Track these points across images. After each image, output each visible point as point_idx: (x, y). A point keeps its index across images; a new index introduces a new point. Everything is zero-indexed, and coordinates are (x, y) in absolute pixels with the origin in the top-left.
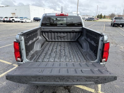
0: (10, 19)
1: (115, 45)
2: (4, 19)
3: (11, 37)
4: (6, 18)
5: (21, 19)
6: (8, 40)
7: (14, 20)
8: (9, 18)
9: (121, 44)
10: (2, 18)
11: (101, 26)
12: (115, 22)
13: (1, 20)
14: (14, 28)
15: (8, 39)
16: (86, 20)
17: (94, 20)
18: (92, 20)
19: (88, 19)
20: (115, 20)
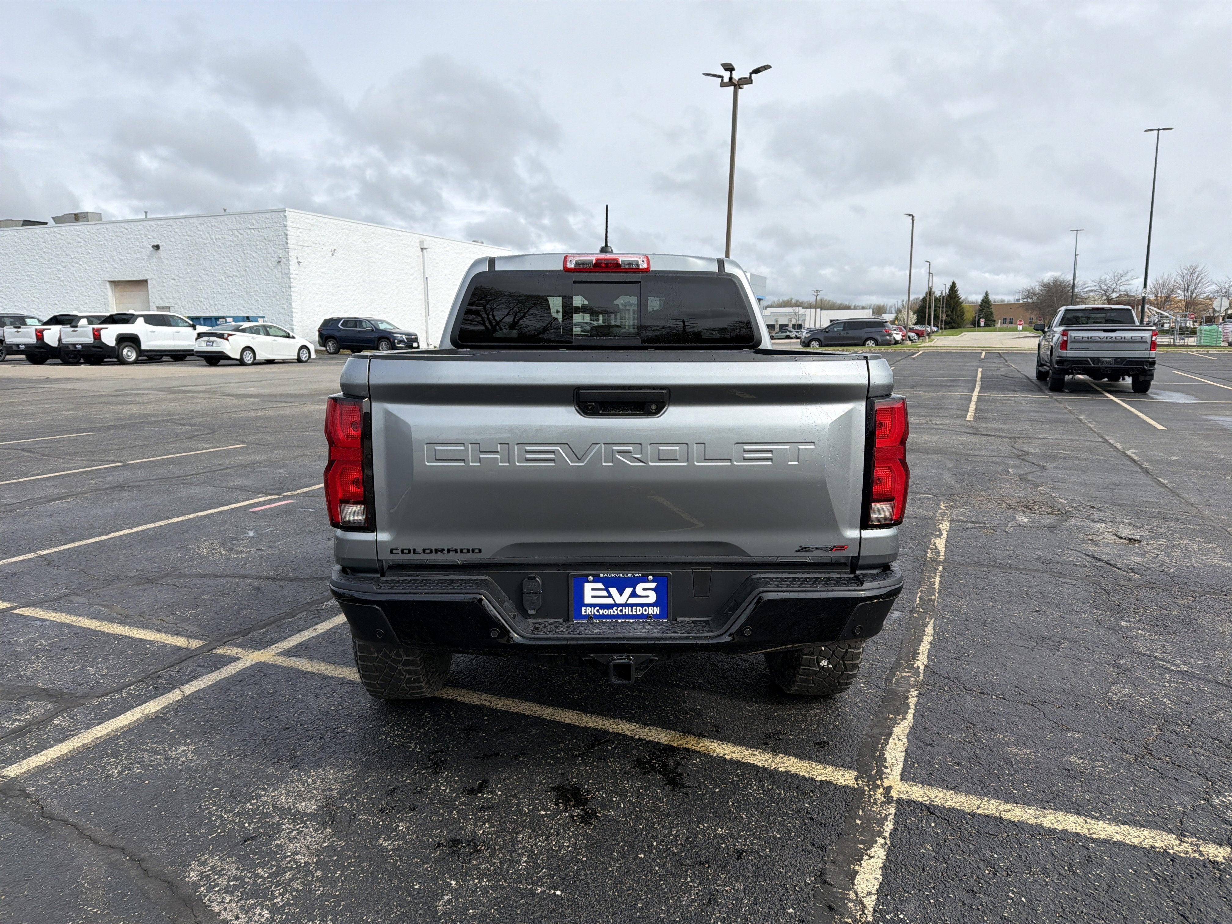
0: (97, 335)
1: (1049, 520)
2: (40, 335)
3: (140, 474)
4: (56, 320)
5: (201, 329)
6: (126, 494)
7: (133, 340)
8: (91, 320)
9: (1097, 515)
10: (19, 321)
11: (952, 385)
12: (1064, 345)
13: (9, 340)
14: (150, 408)
15: (121, 487)
16: (813, 343)
17: (888, 337)
18: (871, 343)
19: (835, 335)
20: (1065, 333)
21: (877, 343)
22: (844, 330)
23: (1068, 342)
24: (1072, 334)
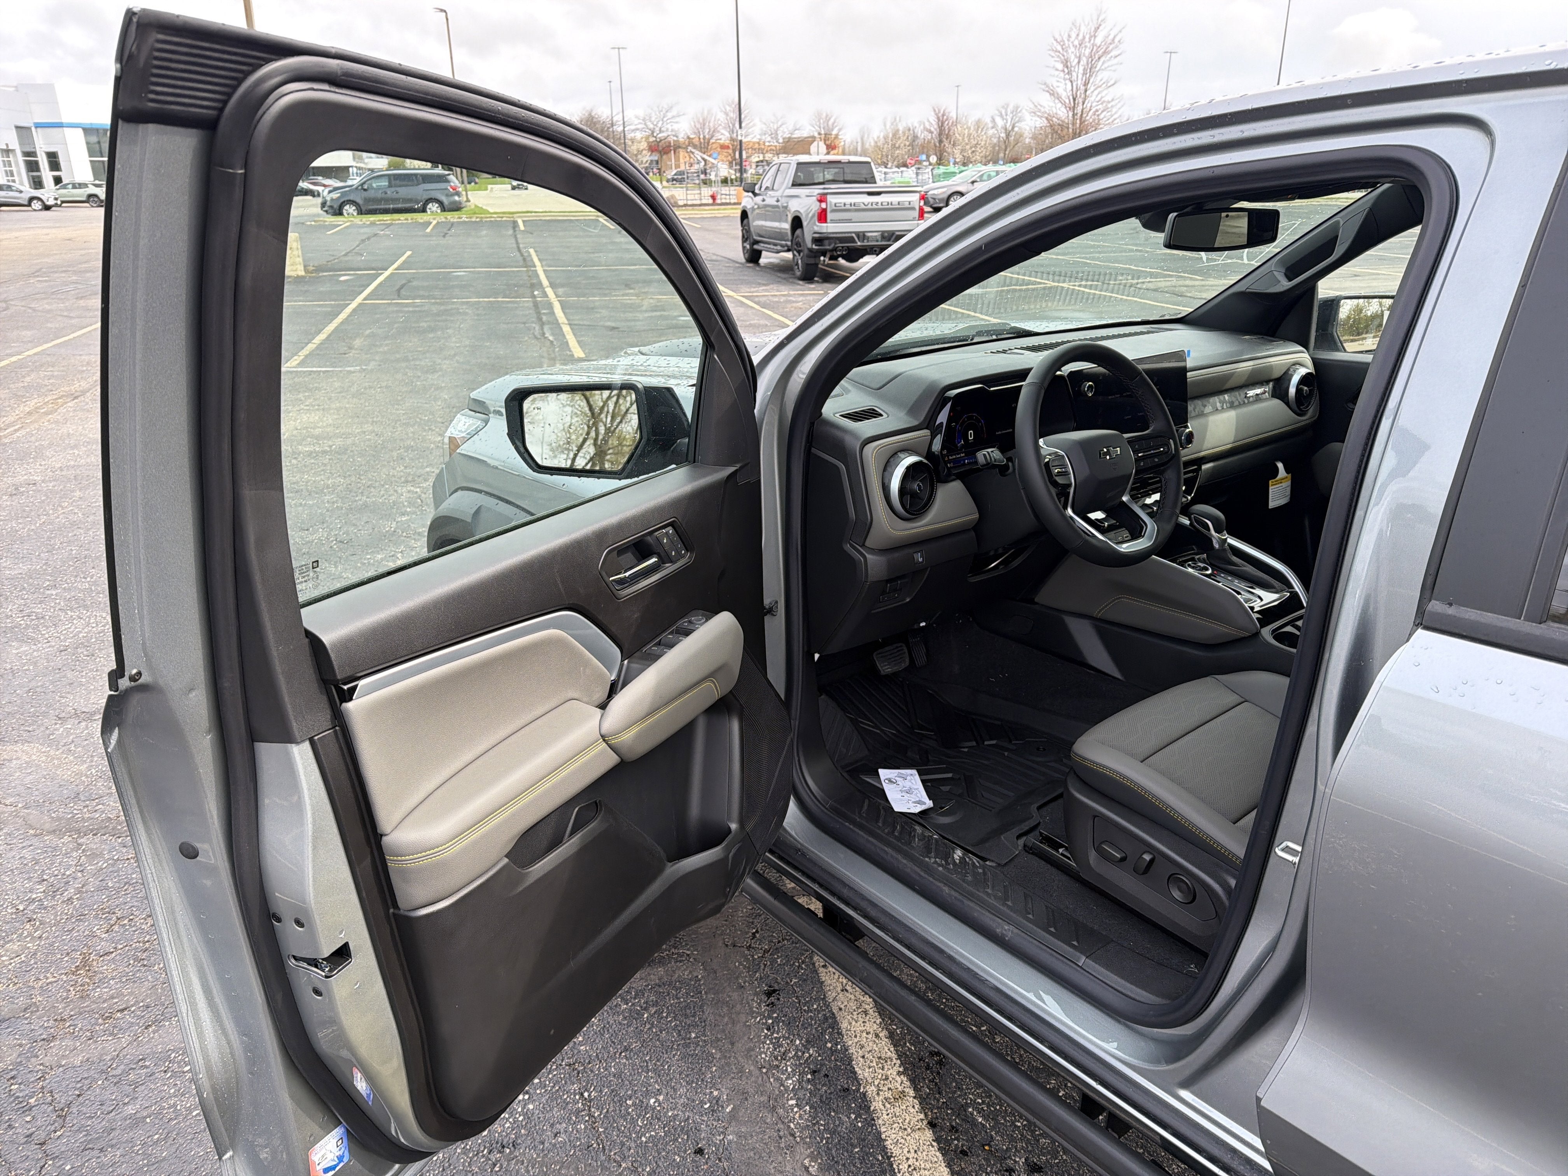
12: (822, 216)
16: (347, 207)
17: (457, 198)
18: (433, 207)
19: (379, 195)
20: (822, 199)
21: (444, 209)
22: (390, 186)
23: (828, 210)
24: (832, 199)
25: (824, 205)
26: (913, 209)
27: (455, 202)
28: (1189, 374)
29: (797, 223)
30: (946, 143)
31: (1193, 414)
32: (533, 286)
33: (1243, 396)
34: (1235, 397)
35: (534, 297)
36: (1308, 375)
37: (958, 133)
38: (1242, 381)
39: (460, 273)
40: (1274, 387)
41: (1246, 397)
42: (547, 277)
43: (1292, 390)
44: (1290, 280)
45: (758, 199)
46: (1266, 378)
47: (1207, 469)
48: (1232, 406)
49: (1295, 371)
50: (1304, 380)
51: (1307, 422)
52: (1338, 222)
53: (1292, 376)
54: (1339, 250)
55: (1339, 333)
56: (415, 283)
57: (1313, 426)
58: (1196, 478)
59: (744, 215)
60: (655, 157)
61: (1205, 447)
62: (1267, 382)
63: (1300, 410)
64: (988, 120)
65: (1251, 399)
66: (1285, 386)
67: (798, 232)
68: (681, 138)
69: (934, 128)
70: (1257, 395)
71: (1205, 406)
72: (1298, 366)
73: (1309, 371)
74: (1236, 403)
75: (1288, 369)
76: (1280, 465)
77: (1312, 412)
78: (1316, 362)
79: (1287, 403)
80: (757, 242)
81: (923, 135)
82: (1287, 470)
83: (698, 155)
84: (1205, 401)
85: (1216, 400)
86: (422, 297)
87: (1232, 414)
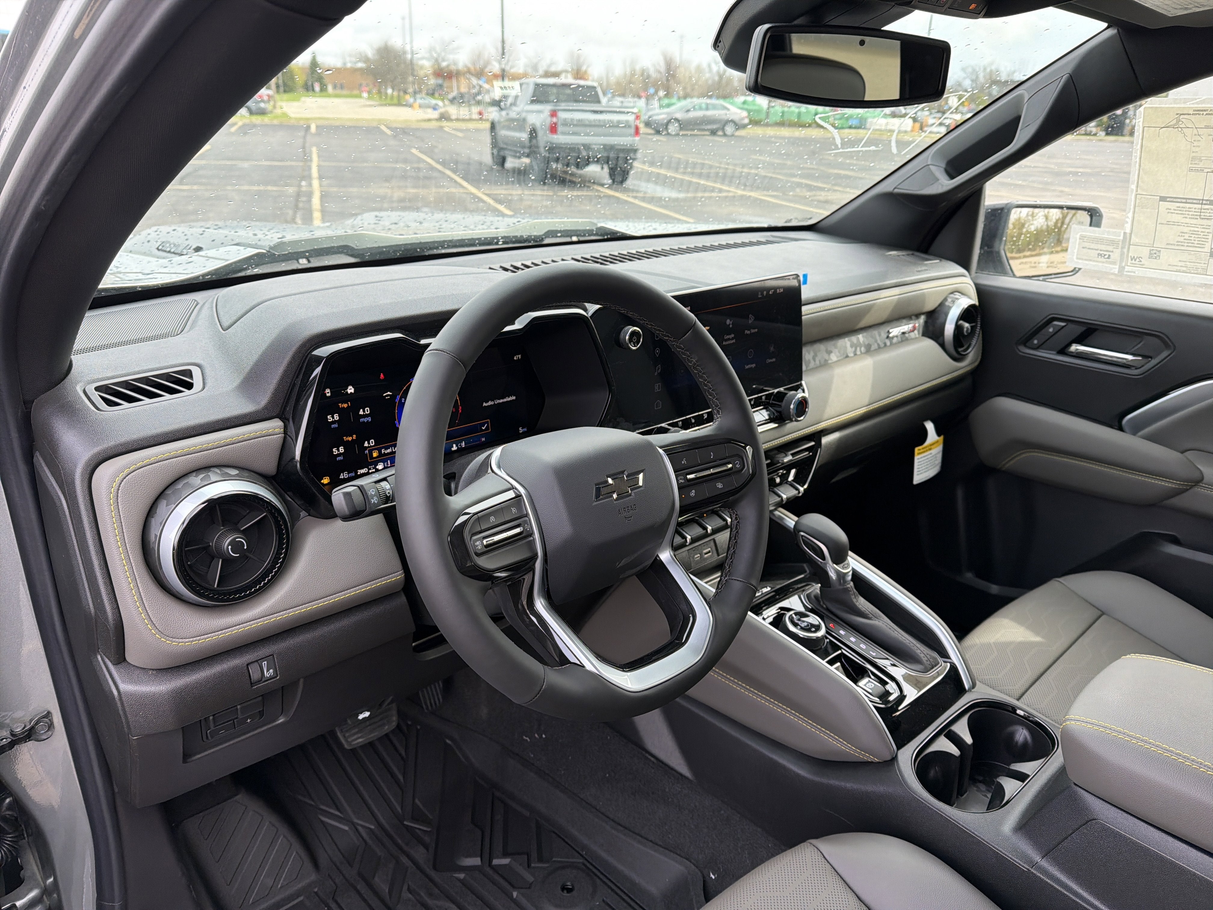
20: (554, 114)
23: (559, 123)
24: (562, 115)
25: (555, 120)
26: (630, 127)
27: (260, 108)
28: (804, 309)
29: (533, 134)
30: (671, 82)
31: (812, 365)
32: (303, 178)
33: (884, 335)
34: (872, 337)
35: (300, 186)
36: (972, 306)
37: (681, 73)
38: (884, 316)
39: (246, 165)
40: (926, 323)
41: (888, 337)
42: (319, 171)
43: (949, 329)
44: (952, 177)
45: (504, 113)
46: (917, 312)
47: (830, 444)
48: (868, 350)
49: (953, 302)
50: (968, 314)
51: (969, 368)
52: (1020, 97)
53: (950, 308)
54: (1022, 137)
55: (1005, 249)
56: (201, 172)
57: (974, 374)
58: (811, 460)
59: (493, 127)
60: (440, 81)
61: (826, 416)
62: (917, 316)
63: (958, 352)
64: (705, 65)
65: (895, 340)
66: (940, 320)
67: (534, 141)
68: (461, 66)
69: (663, 68)
70: (904, 333)
71: (829, 352)
72: (957, 295)
73: (972, 302)
74: (874, 347)
75: (945, 299)
76: (930, 426)
77: (972, 356)
78: (981, 291)
79: (942, 345)
80: (501, 149)
81: (654, 75)
82: (939, 433)
83: (474, 81)
84: (830, 345)
85: (846, 343)
86: (201, 184)
87: (868, 363)
